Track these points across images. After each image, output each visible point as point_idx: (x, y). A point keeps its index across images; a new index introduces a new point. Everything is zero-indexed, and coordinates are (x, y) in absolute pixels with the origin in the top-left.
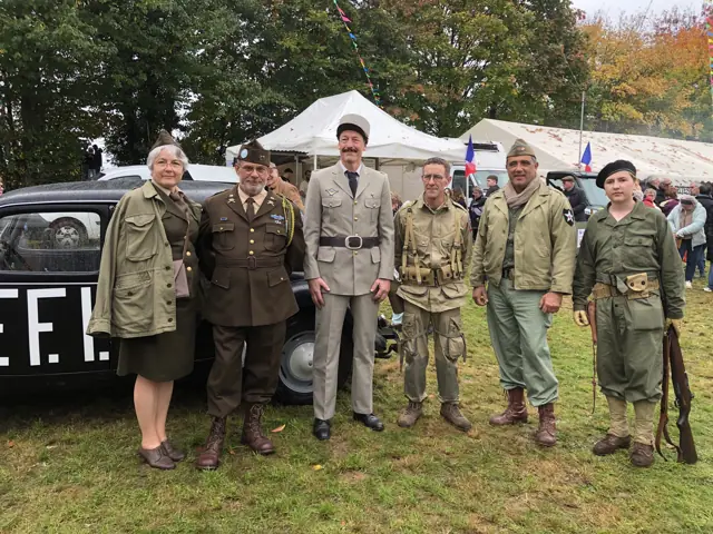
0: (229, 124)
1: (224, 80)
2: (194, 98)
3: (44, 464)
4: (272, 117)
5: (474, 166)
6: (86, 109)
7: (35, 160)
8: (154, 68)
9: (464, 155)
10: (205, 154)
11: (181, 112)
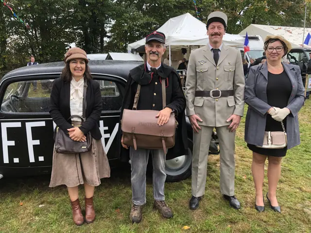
0: (129, 34)
1: (126, 13)
2: (113, 22)
3: (37, 218)
4: (148, 30)
5: (248, 48)
6: (67, 30)
7: (47, 54)
8: (95, 9)
9: (243, 42)
10: (118, 48)
11: (107, 29)
